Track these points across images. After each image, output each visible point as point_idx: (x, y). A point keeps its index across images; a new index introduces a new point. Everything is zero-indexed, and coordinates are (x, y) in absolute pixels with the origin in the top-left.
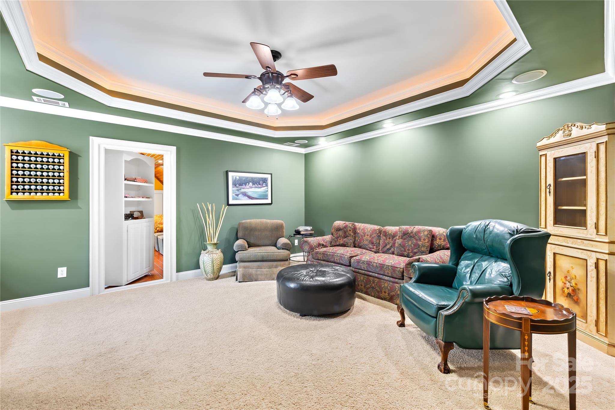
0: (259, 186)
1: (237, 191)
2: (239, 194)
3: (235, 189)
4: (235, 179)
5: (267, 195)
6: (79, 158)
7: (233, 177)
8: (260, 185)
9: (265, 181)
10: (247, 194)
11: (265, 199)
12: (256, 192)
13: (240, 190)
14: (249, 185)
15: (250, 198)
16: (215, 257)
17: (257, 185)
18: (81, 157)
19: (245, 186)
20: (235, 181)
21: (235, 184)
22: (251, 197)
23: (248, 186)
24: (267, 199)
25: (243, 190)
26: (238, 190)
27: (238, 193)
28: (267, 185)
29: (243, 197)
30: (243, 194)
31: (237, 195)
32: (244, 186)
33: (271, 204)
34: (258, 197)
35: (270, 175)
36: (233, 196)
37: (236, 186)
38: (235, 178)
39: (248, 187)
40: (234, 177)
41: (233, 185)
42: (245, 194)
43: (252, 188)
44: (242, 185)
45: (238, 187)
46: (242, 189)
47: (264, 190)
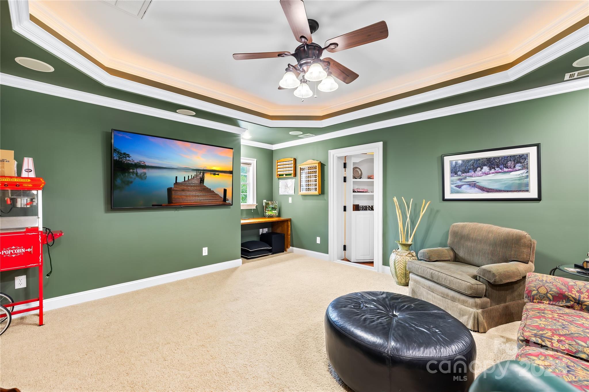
0: (505, 170)
1: (458, 182)
2: (461, 186)
3: (456, 178)
4: (456, 165)
5: (527, 185)
6: (325, 166)
7: (451, 162)
8: (507, 167)
9: (522, 160)
10: (477, 184)
11: (520, 191)
12: (496, 181)
13: (465, 178)
14: (483, 170)
15: (484, 190)
16: (398, 258)
17: (501, 169)
18: (325, 165)
19: (475, 172)
20: (455, 167)
21: (454, 171)
22: (486, 188)
23: (481, 172)
24: (528, 191)
25: (469, 179)
26: (460, 180)
27: (460, 183)
28: (526, 167)
29: (470, 189)
30: (470, 185)
31: (459, 187)
32: (472, 173)
33: (539, 199)
34: (503, 189)
35: (536, 148)
36: (452, 188)
37: (456, 173)
38: (456, 163)
39: (479, 173)
40: (454, 162)
41: (451, 173)
42: (474, 185)
43: (488, 174)
44: (468, 172)
45: (460, 176)
46: (467, 177)
47: (518, 176)
